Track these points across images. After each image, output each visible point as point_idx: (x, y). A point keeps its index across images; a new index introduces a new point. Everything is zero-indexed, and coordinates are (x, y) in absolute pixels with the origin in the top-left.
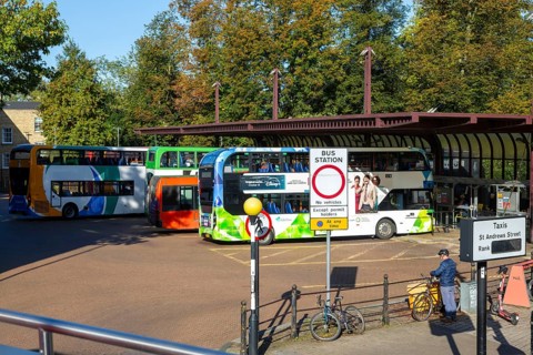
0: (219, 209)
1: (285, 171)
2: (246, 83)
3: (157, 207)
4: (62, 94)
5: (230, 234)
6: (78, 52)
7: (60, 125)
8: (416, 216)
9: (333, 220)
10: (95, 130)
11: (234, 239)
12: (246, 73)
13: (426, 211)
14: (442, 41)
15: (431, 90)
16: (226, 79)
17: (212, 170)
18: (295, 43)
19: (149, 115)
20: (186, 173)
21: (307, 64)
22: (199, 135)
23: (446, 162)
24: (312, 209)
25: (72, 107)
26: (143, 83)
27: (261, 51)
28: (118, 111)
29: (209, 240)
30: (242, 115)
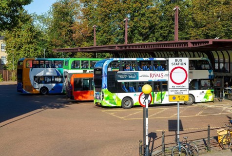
0: (105, 90)
1: (138, 70)
2: (109, 26)
3: (71, 89)
4: (16, 32)
5: (111, 103)
6: (24, 10)
7: (15, 47)
8: (205, 93)
9: (181, 96)
10: (33, 50)
11: (113, 105)
12: (109, 20)
13: (210, 90)
14: (209, 4)
15: (204, 28)
16: (99, 23)
17: (101, 70)
18: (134, 5)
19: (60, 42)
20: (85, 71)
21: (140, 16)
22: (85, 52)
23: (217, 65)
24: (170, 90)
25: (21, 39)
26: (56, 26)
27: (117, 10)
28: (43, 40)
29: (100, 106)
30: (107, 42)
